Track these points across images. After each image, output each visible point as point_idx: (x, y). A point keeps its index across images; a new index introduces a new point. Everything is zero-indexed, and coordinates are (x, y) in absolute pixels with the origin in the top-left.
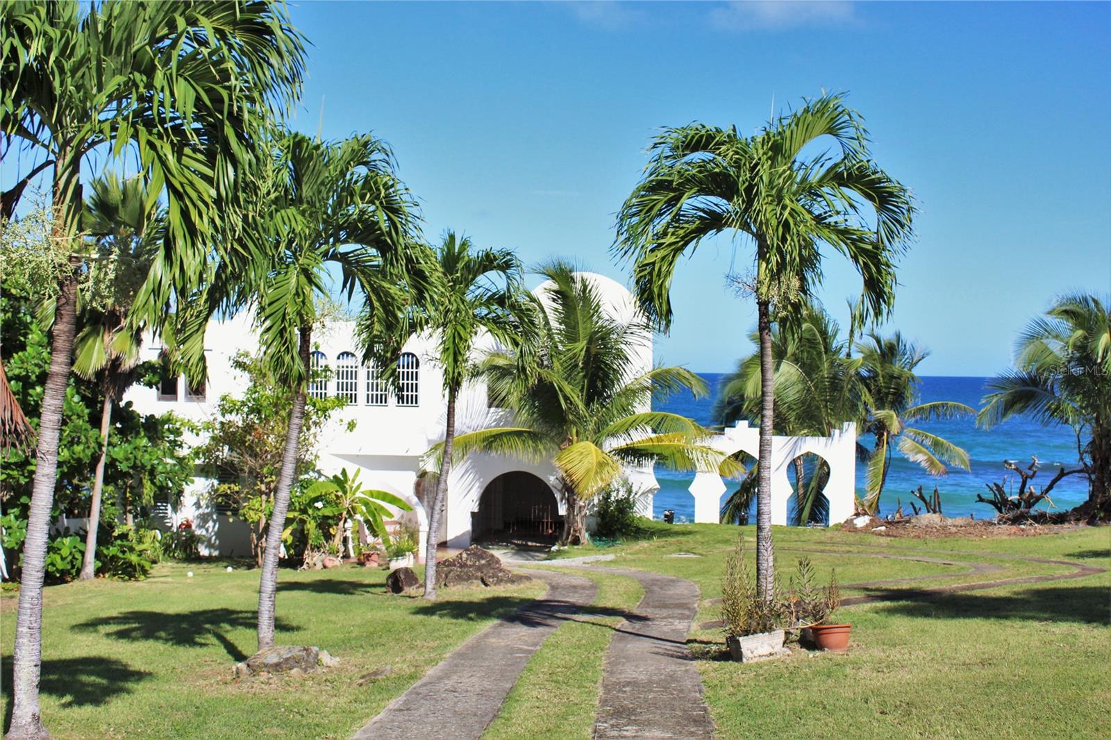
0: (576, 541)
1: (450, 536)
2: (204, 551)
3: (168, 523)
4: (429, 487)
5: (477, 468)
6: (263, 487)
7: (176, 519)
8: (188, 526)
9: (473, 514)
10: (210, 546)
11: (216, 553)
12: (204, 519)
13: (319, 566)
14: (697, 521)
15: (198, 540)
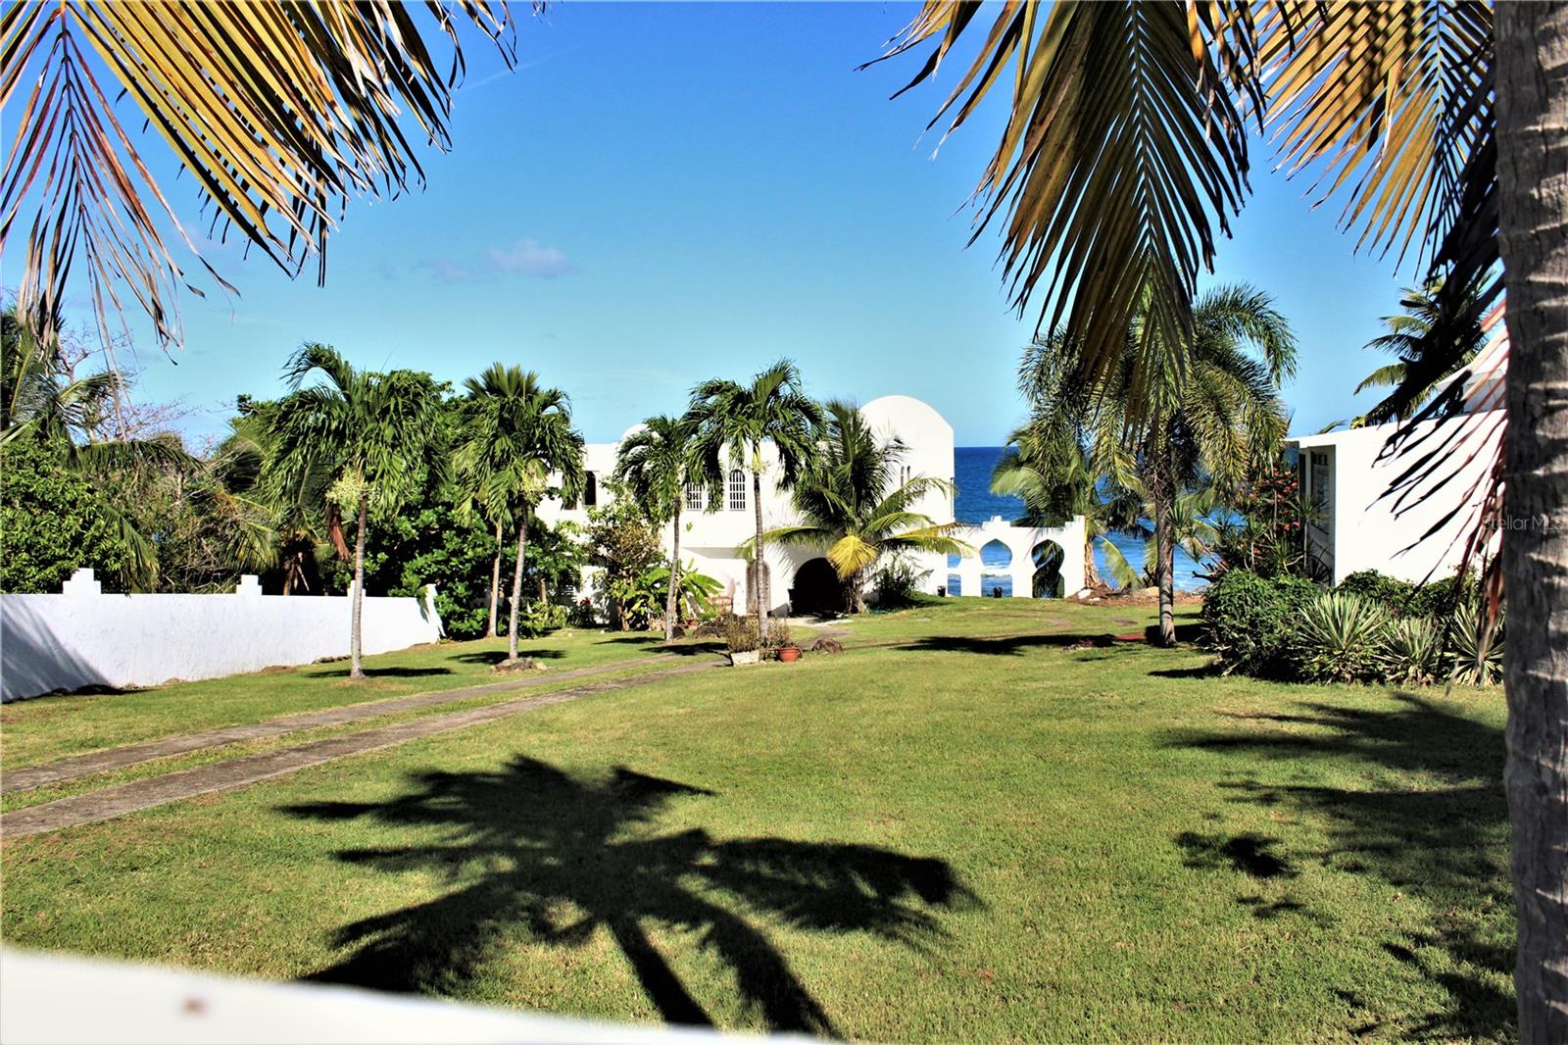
0: (855, 610)
1: (773, 607)
2: (598, 620)
3: (574, 599)
4: (756, 572)
5: (792, 555)
6: (624, 573)
7: (579, 597)
8: (587, 602)
9: (790, 591)
10: (603, 616)
11: (607, 622)
12: (598, 597)
13: (659, 629)
14: (963, 594)
15: (594, 612)
